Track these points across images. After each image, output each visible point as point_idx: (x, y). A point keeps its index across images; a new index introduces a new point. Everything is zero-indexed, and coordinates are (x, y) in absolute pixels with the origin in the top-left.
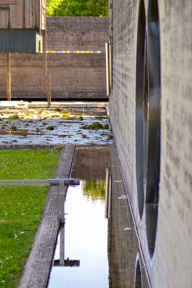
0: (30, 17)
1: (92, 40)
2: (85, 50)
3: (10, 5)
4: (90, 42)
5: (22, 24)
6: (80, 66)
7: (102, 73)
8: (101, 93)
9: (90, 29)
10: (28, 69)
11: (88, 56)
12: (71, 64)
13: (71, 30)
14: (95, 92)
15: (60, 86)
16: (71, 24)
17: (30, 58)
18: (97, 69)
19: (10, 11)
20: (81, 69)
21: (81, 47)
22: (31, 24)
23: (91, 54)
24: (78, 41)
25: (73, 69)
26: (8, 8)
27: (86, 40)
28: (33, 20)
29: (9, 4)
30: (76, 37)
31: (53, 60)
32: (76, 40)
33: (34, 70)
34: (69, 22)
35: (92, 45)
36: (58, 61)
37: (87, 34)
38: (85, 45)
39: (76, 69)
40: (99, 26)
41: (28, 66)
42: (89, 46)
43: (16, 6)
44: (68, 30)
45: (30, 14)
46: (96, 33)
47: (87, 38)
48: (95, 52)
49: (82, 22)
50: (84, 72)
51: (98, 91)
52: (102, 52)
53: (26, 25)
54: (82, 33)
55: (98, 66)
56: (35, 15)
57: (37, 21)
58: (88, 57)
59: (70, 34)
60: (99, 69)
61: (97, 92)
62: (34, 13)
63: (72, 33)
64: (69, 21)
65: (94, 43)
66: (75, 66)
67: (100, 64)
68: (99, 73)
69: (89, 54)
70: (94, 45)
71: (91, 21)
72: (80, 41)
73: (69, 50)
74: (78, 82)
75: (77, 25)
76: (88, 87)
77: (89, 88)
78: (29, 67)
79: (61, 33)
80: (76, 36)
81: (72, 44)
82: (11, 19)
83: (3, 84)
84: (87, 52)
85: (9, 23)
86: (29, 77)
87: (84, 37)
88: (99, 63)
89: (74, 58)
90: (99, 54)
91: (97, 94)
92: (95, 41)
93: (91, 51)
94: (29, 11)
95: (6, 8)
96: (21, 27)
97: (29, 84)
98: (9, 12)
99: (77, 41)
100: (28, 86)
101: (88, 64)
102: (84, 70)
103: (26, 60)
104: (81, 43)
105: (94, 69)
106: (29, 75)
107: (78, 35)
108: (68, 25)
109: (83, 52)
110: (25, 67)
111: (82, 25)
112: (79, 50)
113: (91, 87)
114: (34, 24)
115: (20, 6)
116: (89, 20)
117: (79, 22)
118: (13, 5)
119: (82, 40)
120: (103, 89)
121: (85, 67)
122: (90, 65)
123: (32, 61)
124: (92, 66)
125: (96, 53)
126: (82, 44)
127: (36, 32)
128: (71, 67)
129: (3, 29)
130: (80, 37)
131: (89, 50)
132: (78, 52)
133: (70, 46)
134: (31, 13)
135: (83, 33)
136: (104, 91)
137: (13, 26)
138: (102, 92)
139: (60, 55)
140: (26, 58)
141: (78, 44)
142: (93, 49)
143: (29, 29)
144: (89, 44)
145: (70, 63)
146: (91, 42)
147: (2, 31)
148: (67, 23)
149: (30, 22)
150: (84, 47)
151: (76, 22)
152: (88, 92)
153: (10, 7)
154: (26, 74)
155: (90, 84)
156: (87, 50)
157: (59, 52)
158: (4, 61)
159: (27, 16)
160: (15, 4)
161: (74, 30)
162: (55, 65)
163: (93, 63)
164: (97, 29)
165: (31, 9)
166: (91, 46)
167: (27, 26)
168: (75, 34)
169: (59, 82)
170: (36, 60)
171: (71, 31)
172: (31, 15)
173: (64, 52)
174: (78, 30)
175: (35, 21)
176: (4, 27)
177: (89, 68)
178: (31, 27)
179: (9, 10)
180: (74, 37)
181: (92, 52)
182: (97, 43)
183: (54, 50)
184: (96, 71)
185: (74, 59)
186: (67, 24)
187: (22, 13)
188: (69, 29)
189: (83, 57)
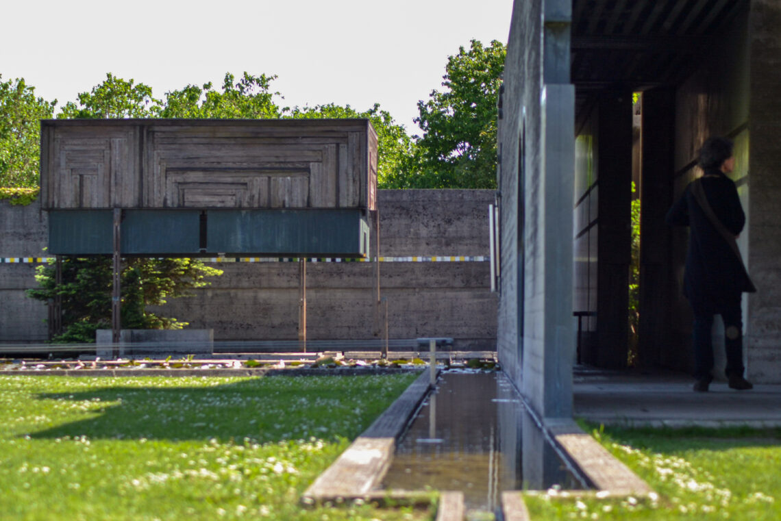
0: (348, 185)
1: (466, 234)
2: (453, 255)
3: (311, 164)
4: (461, 238)
5: (333, 198)
6: (442, 286)
7: (486, 300)
8: (485, 341)
9: (462, 214)
10: (339, 294)
11: (458, 266)
12: (425, 284)
13: (424, 215)
14: (472, 339)
15: (402, 327)
16: (425, 203)
17: (342, 272)
18: (477, 293)
19: (312, 175)
20: (445, 292)
21: (444, 248)
22: (351, 199)
23: (466, 262)
24: (438, 237)
25: (429, 294)
26: (307, 170)
27: (455, 235)
28: (355, 192)
29: (309, 162)
30: (435, 229)
31: (387, 276)
32: (434, 235)
33: (351, 296)
34: (421, 200)
35: (467, 245)
36: (398, 277)
37: (456, 223)
38: (452, 244)
39: (434, 293)
40: (480, 207)
41: (338, 288)
42: (460, 247)
43: (323, 165)
44: (419, 215)
45: (348, 180)
46: (475, 221)
47: (457, 232)
48: (472, 260)
49: (447, 199)
50: (451, 298)
51: (479, 337)
52: (486, 259)
53: (341, 201)
54: (446, 221)
55: (479, 287)
56: (358, 183)
57: (362, 195)
58: (458, 268)
59: (423, 223)
60: (480, 293)
61: (476, 339)
62: (357, 179)
63: (426, 221)
64: (421, 196)
65: (471, 241)
66: (433, 286)
67: (482, 283)
68: (480, 300)
69: (460, 263)
70: (470, 244)
71: (465, 197)
72: (442, 237)
73: (420, 256)
74: (438, 318)
75: (437, 204)
76: (459, 328)
77: (460, 330)
78: (340, 290)
79: (404, 221)
80: (434, 226)
81: (427, 244)
82: (313, 189)
83: (288, 325)
84: (457, 259)
85: (309, 197)
86: (340, 309)
87: (451, 229)
88: (480, 281)
89: (431, 270)
90: (481, 262)
91: (477, 343)
92: (473, 237)
93: (465, 256)
94: (347, 174)
95: (303, 168)
96: (331, 205)
97: (340, 324)
98: (309, 177)
99: (435, 238)
100: (337, 327)
101: (458, 283)
102: (450, 294)
103: (335, 275)
104: (444, 241)
105: (470, 293)
106: (340, 306)
107: (439, 225)
108: (419, 205)
109: (448, 259)
110: (332, 290)
111: (446, 204)
112: (440, 255)
113: (465, 329)
114: (357, 199)
115: (329, 166)
116: (460, 195)
117: (440, 200)
118: (316, 164)
119: (447, 235)
120: (488, 333)
121: (452, 288)
122: (462, 285)
123: (345, 278)
124: (467, 286)
125: (475, 260)
126: (447, 243)
127: (361, 215)
128: (425, 289)
129: (298, 209)
130: (442, 230)
131: (461, 255)
132: (439, 259)
133: (423, 247)
134: (351, 178)
135: (449, 222)
136: (490, 337)
137: (317, 203)
138: (486, 339)
139: (403, 266)
140: (335, 273)
141: (439, 243)
142: (468, 253)
143: (347, 209)
144: (461, 242)
145: (422, 280)
146: (464, 238)
147: (295, 212)
148: (416, 201)
149: (348, 195)
150: (450, 248)
151: (434, 199)
152: (460, 339)
153: (311, 167)
154: (333, 304)
155: (462, 322)
156: (457, 255)
157: (400, 259)
158: (289, 278)
159: (343, 183)
160: (321, 162)
161: (430, 216)
162: (392, 285)
163: (468, 281)
164: (475, 213)
165: (350, 171)
166: (465, 247)
167: (345, 203)
168: (432, 224)
169: (400, 319)
170: (354, 275)
171: (425, 217)
172: (351, 181)
173: (410, 259)
174: (439, 215)
175: (358, 192)
176: (300, 205)
177: (460, 291)
178: (350, 205)
179: (310, 172)
180: (431, 229)
181: (467, 259)
182: (476, 241)
183: (390, 256)
184: (475, 297)
185: (430, 274)
186: (417, 203)
187: (334, 178)
188: (421, 213)
189: (448, 269)
